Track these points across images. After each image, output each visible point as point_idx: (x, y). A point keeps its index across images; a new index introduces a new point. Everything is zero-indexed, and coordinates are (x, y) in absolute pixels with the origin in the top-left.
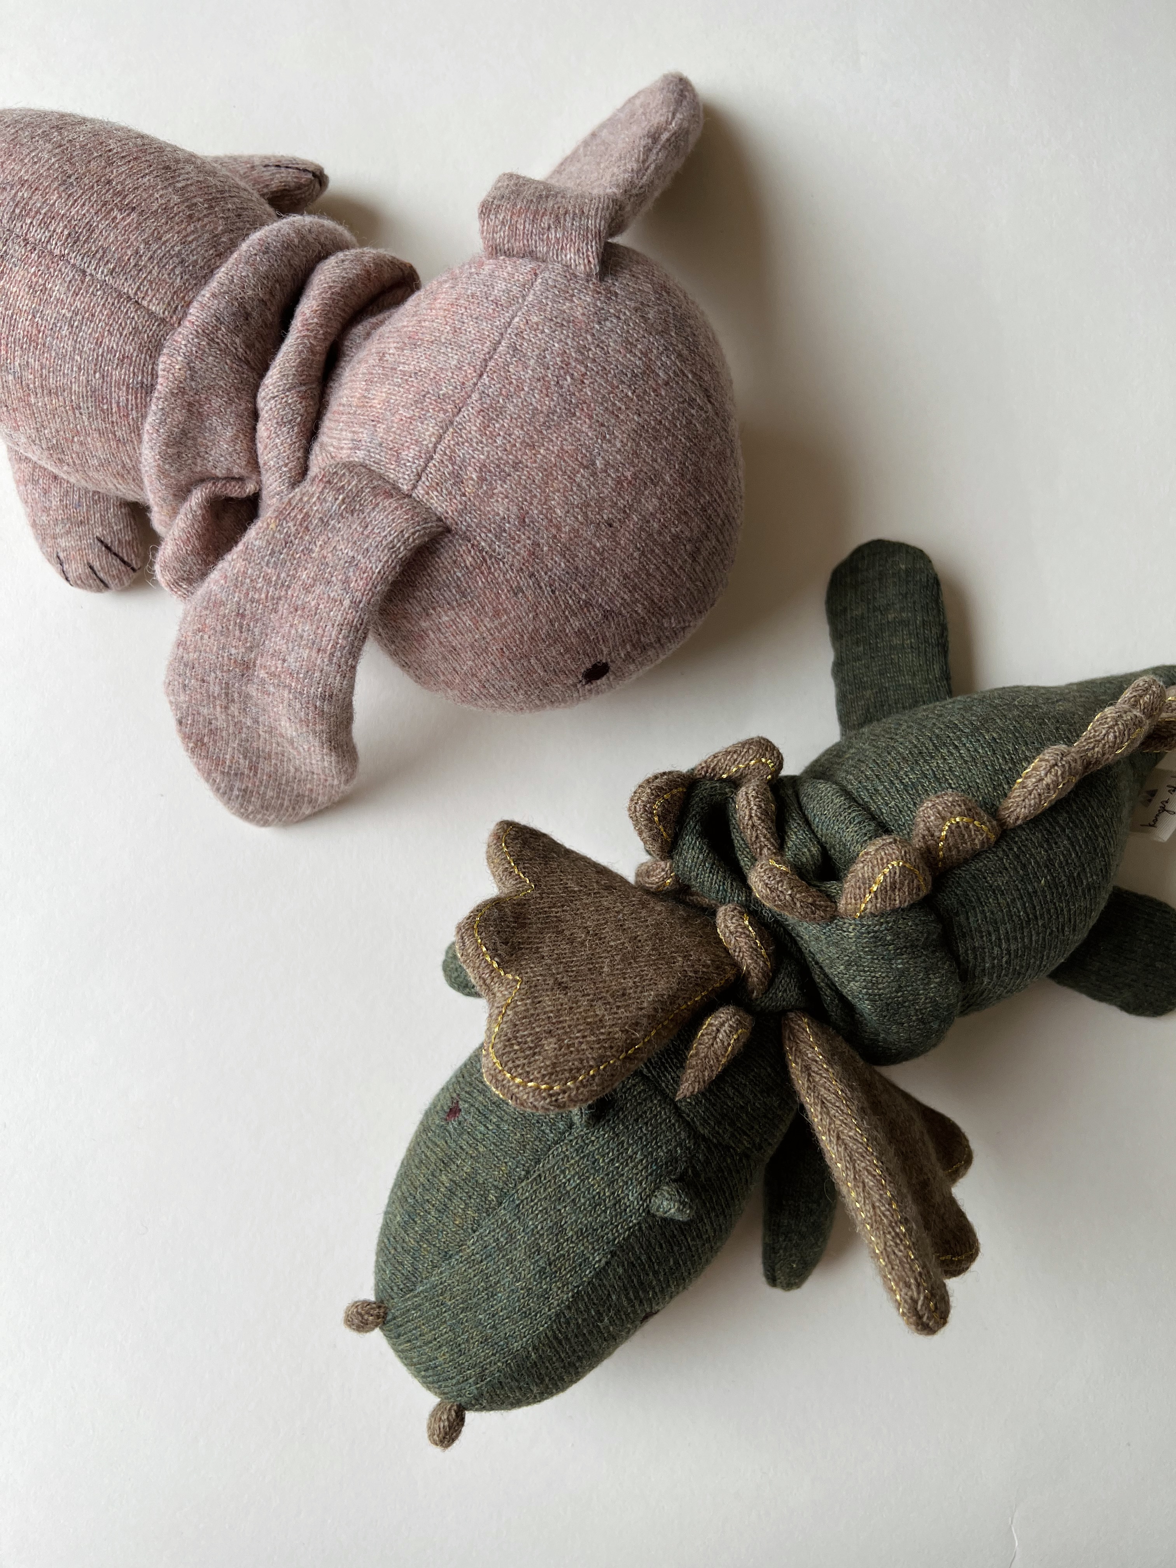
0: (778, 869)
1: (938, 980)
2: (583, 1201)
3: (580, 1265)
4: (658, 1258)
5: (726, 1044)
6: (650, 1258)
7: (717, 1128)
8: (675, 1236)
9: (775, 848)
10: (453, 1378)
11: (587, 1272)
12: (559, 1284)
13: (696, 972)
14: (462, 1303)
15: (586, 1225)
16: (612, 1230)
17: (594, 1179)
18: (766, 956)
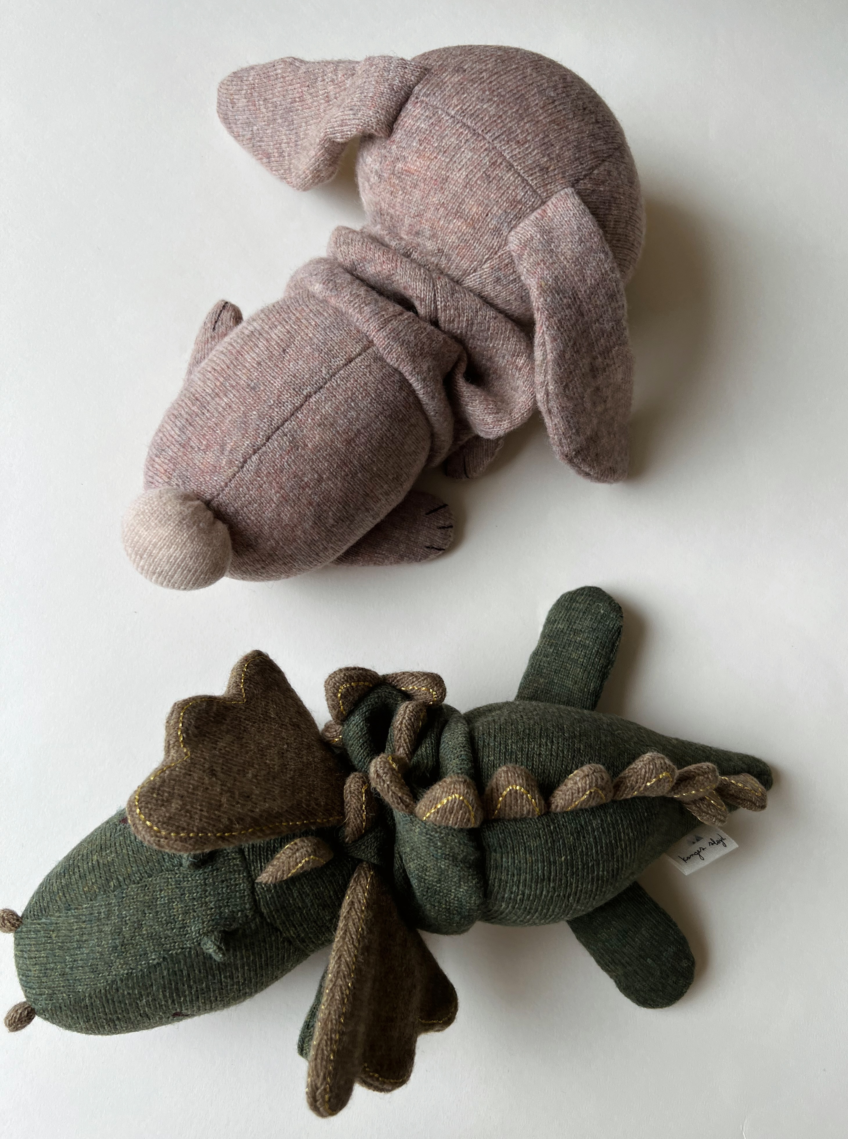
0: (390, 764)
1: (466, 888)
2: (163, 915)
3: (141, 956)
4: (195, 977)
5: (298, 860)
6: (189, 975)
7: (274, 913)
8: (212, 969)
9: (409, 750)
10: (34, 989)
11: (143, 963)
12: (122, 961)
13: (308, 806)
14: (61, 943)
15: (156, 932)
16: (171, 943)
17: (177, 905)
18: (364, 818)
